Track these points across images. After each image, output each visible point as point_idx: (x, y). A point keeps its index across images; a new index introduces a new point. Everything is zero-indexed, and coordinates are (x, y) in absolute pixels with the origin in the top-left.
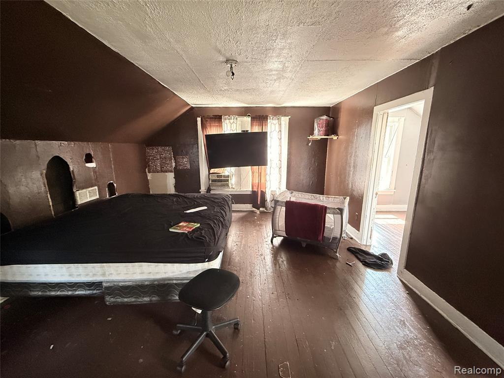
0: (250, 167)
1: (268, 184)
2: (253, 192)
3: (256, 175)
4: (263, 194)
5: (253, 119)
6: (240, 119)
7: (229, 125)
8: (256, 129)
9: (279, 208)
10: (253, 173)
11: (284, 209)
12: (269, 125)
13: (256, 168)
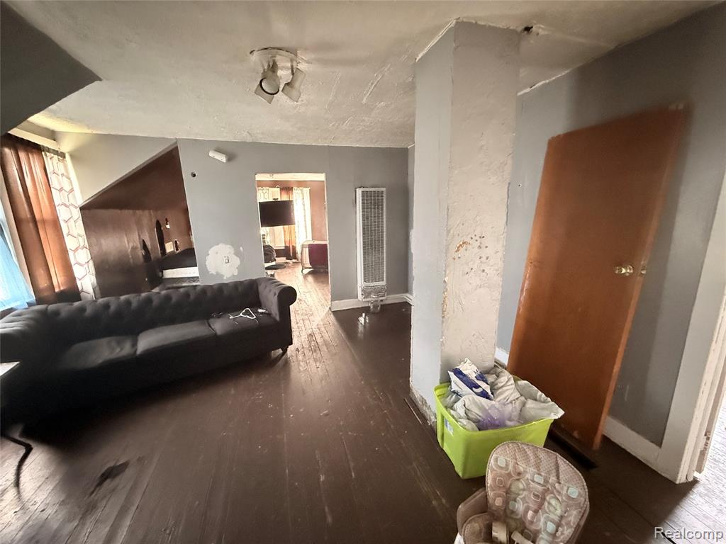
0: (281, 227)
1: (297, 241)
2: (286, 247)
3: (287, 233)
4: (294, 248)
5: (282, 189)
6: (271, 189)
7: (262, 194)
8: (285, 198)
9: (304, 249)
10: (285, 231)
11: (307, 249)
12: (294, 194)
13: (286, 227)
